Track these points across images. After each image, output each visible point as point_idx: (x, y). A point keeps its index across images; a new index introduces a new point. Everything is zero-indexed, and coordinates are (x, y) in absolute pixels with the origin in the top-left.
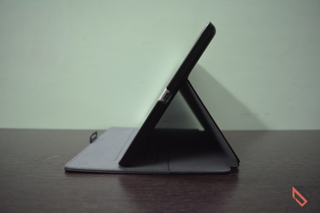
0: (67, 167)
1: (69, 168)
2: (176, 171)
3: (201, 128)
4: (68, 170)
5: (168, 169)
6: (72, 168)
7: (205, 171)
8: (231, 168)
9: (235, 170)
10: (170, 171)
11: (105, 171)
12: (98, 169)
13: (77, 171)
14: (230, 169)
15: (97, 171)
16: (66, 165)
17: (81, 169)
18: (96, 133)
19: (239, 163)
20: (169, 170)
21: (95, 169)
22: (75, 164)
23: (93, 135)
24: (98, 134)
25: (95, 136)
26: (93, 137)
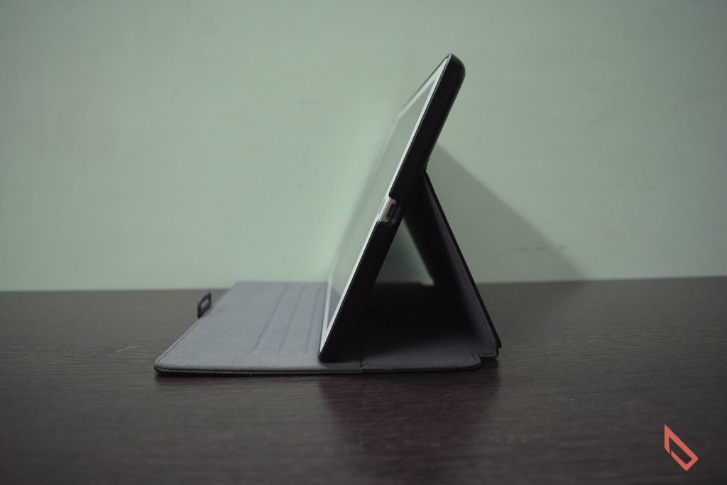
0: (159, 365)
1: (164, 366)
2: (375, 367)
3: (428, 280)
4: (162, 370)
5: (359, 364)
6: (170, 367)
7: (430, 366)
8: (482, 358)
9: (489, 364)
10: (363, 368)
11: (236, 371)
12: (222, 368)
13: (179, 373)
14: (479, 361)
16: (156, 361)
17: (189, 368)
19: (499, 349)
20: (361, 366)
22: (175, 358)
23: (203, 300)
24: (213, 299)
25: (206, 302)
26: (203, 305)
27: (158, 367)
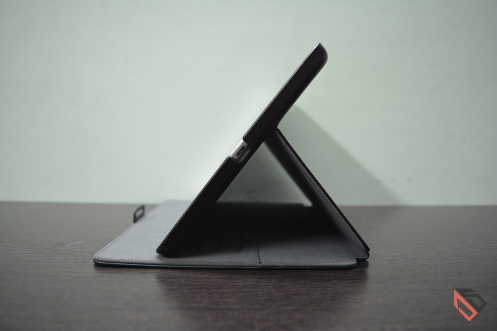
0: (97, 258)
1: (101, 259)
2: (271, 264)
3: (307, 203)
4: (99, 262)
5: (258, 261)
6: (106, 260)
7: (316, 264)
8: (357, 259)
9: (362, 263)
10: (261, 265)
12: (147, 262)
13: (113, 265)
14: (356, 261)
15: (145, 264)
16: (96, 255)
17: (121, 261)
18: (143, 207)
19: (369, 252)
20: (260, 263)
21: (143, 261)
22: (109, 254)
23: (138, 210)
24: (146, 209)
25: (141, 212)
26: (138, 214)
27: (96, 260)
